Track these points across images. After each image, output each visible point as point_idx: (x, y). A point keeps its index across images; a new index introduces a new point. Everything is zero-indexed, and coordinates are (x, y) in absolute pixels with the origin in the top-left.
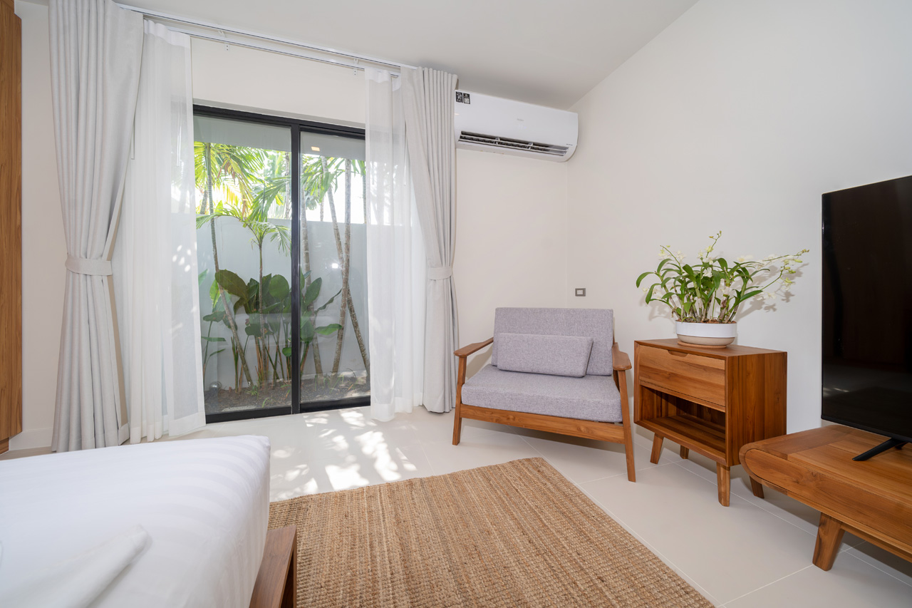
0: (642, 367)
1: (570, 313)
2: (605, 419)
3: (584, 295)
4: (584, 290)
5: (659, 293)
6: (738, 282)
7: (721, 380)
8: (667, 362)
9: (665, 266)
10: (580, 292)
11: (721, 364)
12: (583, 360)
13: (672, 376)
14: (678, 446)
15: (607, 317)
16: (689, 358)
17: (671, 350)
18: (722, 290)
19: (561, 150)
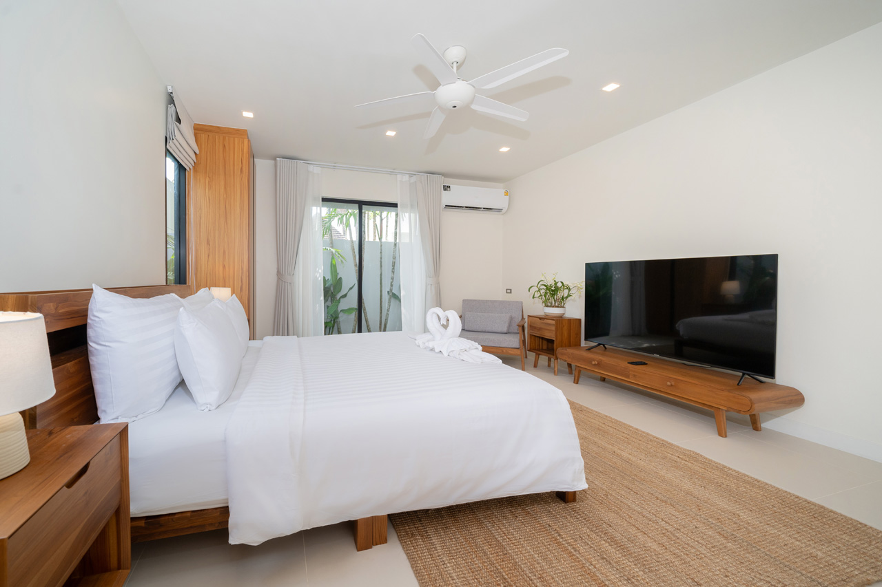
0: (531, 327)
1: (502, 303)
2: (513, 346)
3: (511, 293)
4: (511, 290)
5: (537, 295)
6: (566, 292)
7: (553, 328)
8: (538, 323)
9: (541, 283)
10: (509, 291)
11: (553, 322)
12: (506, 325)
13: (540, 329)
14: (547, 358)
15: (520, 305)
16: (546, 321)
17: (540, 318)
18: (560, 295)
19: (499, 210)
